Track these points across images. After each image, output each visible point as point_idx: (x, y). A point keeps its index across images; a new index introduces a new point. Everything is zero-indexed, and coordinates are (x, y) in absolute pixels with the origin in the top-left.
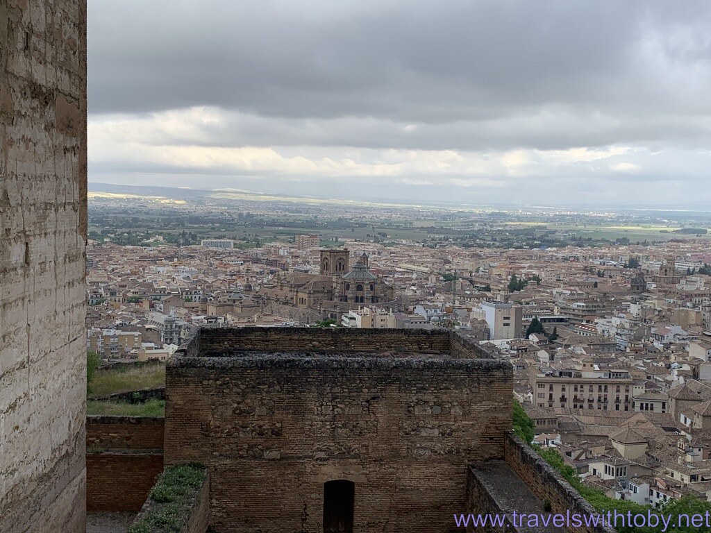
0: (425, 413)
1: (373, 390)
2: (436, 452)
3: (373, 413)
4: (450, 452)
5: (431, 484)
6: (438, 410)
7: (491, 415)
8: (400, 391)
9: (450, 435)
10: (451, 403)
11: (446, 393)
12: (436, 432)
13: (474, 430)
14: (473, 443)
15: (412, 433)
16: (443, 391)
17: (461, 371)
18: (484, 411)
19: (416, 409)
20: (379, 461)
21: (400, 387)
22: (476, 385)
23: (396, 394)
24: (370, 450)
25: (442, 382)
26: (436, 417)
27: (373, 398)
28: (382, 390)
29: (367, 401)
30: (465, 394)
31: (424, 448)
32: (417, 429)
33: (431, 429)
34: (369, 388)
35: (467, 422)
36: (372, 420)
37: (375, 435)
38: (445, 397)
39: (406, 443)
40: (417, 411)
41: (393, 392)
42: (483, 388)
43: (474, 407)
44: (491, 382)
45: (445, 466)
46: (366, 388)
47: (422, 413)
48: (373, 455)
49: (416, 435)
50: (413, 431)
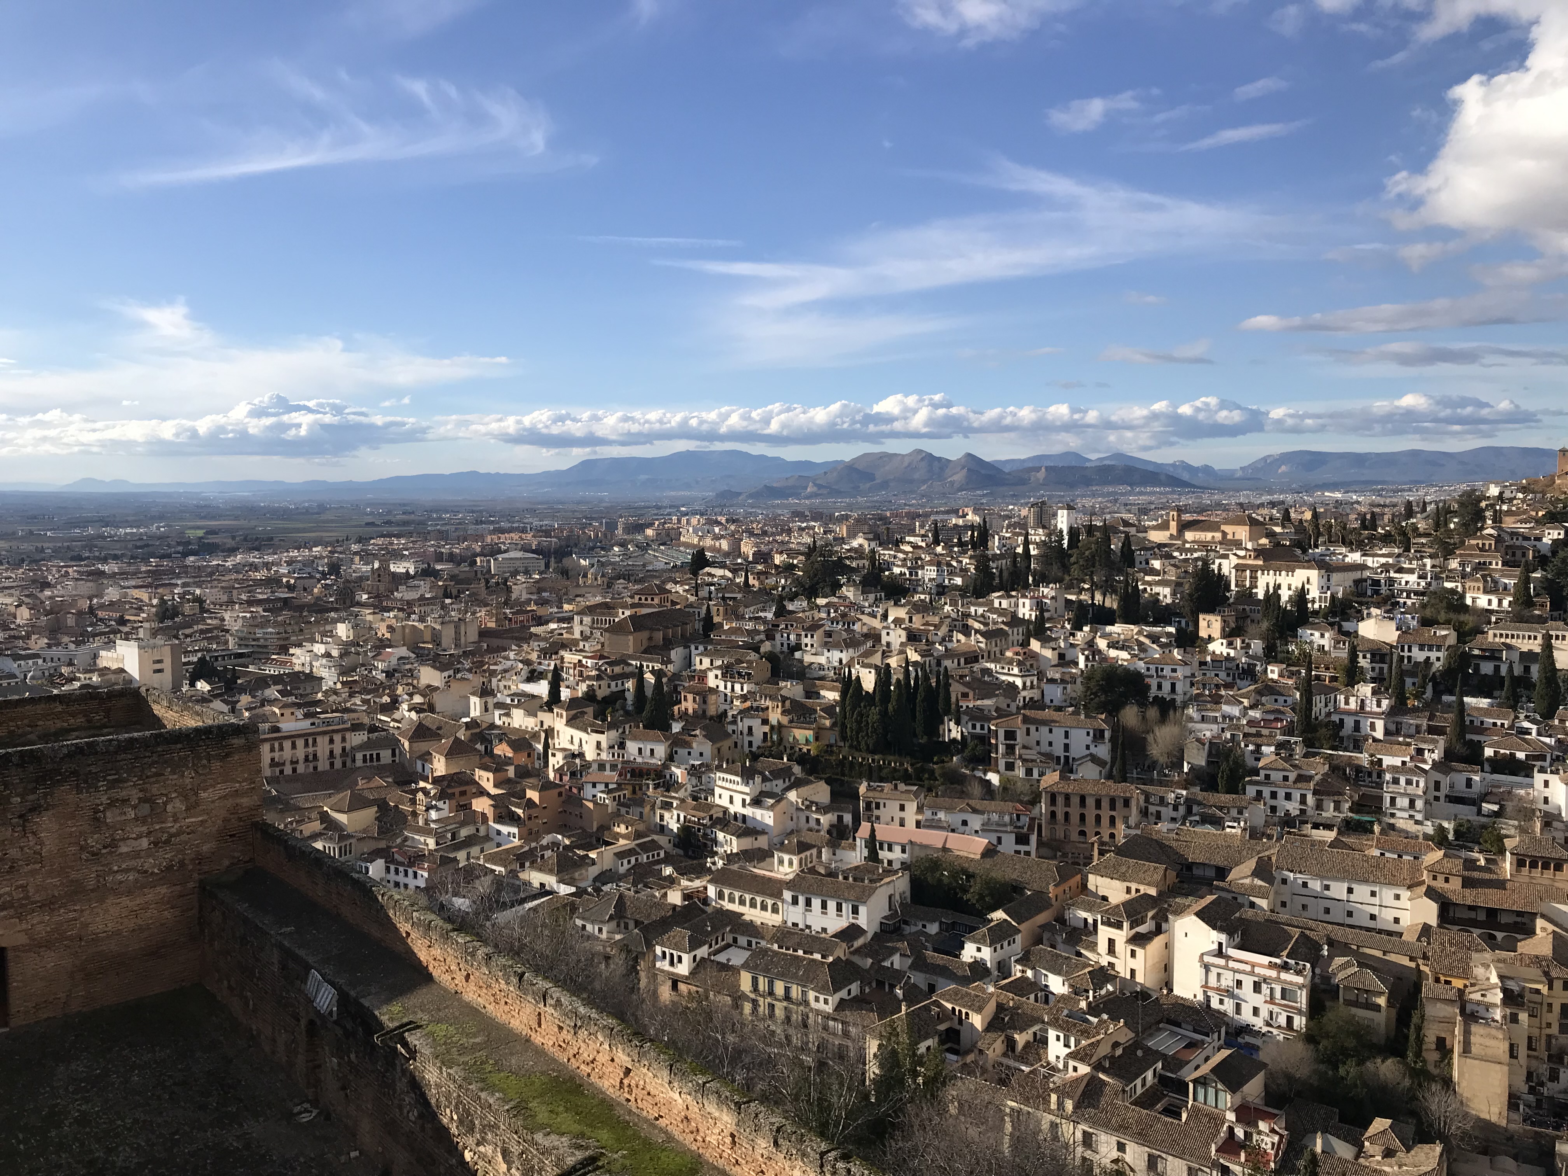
0: (124, 818)
1: (31, 797)
2: (146, 872)
3: (34, 833)
4: (169, 868)
5: (140, 922)
6: (146, 809)
7: (230, 802)
8: (79, 792)
9: (167, 842)
10: (166, 795)
11: (157, 782)
12: (144, 843)
13: (206, 828)
14: (205, 848)
15: (104, 851)
16: (153, 779)
17: (179, 746)
18: (220, 798)
19: (108, 814)
20: (49, 905)
21: (78, 786)
22: (205, 762)
23: (72, 798)
24: (31, 891)
25: (151, 765)
26: (143, 820)
27: (32, 810)
28: (46, 795)
29: (21, 816)
30: (188, 778)
31: (127, 871)
32: (113, 844)
33: (135, 839)
34: (22, 796)
35: (193, 820)
36: (31, 843)
37: (38, 866)
38: (155, 789)
39: (94, 869)
40: (110, 817)
41: (66, 794)
42: (216, 765)
43: (203, 795)
44: (227, 755)
45: (163, 890)
46: (17, 796)
47: (119, 819)
48: (37, 898)
49: (111, 853)
50: (105, 847)
